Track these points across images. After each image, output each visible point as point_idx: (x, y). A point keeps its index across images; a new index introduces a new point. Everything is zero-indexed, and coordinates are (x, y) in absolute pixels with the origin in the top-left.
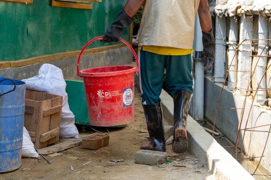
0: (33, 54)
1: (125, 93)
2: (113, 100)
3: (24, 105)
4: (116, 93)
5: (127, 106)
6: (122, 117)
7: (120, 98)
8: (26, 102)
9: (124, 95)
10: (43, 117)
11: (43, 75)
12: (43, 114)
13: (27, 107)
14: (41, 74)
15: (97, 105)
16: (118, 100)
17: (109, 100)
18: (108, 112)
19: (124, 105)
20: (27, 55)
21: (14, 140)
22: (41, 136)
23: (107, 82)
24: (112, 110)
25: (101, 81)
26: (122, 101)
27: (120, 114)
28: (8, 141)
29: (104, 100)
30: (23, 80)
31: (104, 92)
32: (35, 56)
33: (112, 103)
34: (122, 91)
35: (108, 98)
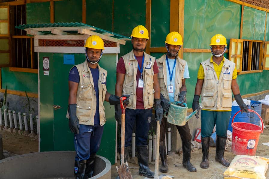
0: (262, 90)
1: (250, 142)
2: (242, 143)
3: (261, 110)
4: (245, 140)
5: (249, 148)
6: (245, 153)
7: (246, 143)
8: (262, 109)
9: (249, 143)
10: (267, 114)
11: (267, 99)
12: (267, 113)
13: (262, 111)
14: (266, 99)
15: (234, 142)
16: (245, 144)
17: (240, 142)
18: (238, 148)
19: (248, 147)
20: (259, 91)
21: (258, 122)
22: (266, 121)
23: (241, 134)
24: (241, 148)
25: (238, 132)
26: (247, 145)
27: (245, 151)
28: (256, 122)
29: (238, 141)
30: (259, 101)
31: (239, 138)
32: (263, 91)
33: (241, 145)
34: (248, 140)
35: (240, 141)
